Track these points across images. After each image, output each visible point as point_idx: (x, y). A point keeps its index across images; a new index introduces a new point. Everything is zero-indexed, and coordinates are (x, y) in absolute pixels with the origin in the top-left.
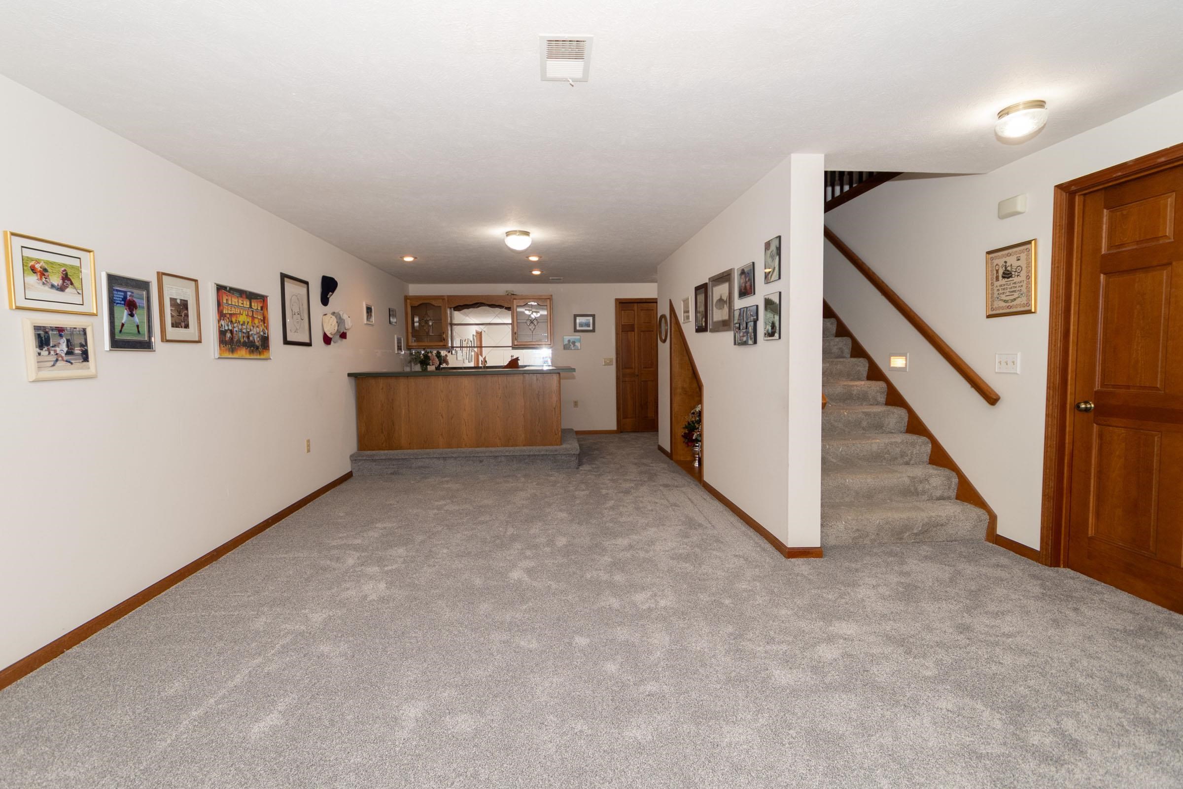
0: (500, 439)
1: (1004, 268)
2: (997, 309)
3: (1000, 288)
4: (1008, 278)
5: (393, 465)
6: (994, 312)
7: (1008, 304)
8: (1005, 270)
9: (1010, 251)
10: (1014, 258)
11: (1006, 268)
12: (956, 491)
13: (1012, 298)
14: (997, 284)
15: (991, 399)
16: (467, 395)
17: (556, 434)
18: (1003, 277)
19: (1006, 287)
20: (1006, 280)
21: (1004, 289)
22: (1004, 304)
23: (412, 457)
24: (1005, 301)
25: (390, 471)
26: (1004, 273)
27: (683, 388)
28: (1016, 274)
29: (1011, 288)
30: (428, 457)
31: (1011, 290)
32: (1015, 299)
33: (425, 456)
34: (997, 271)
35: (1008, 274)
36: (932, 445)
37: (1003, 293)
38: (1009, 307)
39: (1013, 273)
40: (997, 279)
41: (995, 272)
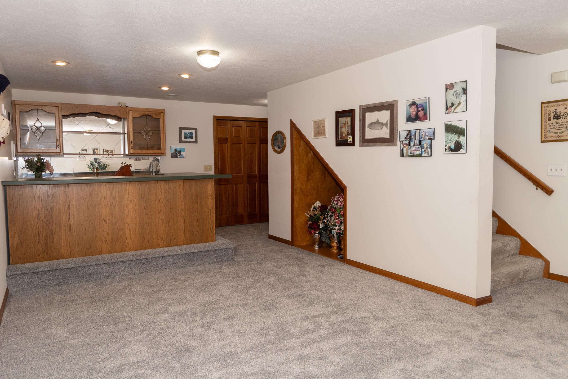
0: (162, 240)
1: (554, 113)
2: (548, 137)
3: (551, 125)
4: (558, 119)
5: (58, 276)
6: (547, 139)
7: (557, 135)
8: (555, 115)
9: (559, 103)
10: (563, 107)
11: (556, 113)
12: (519, 249)
13: (560, 131)
14: (550, 122)
15: (549, 191)
16: (131, 201)
17: (211, 232)
18: (554, 118)
19: (556, 124)
20: (556, 120)
21: (554, 126)
22: (554, 135)
23: (79, 265)
24: (555, 133)
25: (54, 282)
26: (554, 116)
27: (301, 189)
28: (564, 117)
29: (560, 125)
30: (97, 263)
31: (560, 127)
32: (563, 132)
33: (94, 263)
34: (549, 115)
35: (558, 117)
36: (499, 222)
37: (554, 128)
38: (558, 137)
39: (561, 116)
40: (549, 119)
41: (548, 115)
